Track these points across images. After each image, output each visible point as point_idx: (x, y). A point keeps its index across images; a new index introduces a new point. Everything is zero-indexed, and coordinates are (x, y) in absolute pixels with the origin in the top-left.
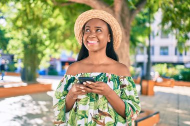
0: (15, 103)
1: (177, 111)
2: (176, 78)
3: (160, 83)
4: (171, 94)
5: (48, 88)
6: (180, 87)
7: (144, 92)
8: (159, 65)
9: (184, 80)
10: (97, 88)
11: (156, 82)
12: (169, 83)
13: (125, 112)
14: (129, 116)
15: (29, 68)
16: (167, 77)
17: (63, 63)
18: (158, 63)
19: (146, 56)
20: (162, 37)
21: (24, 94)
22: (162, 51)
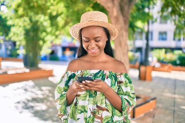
0: (18, 88)
1: (174, 96)
2: (174, 63)
3: (158, 68)
4: (168, 79)
5: (50, 74)
6: (178, 72)
7: (142, 78)
8: (158, 50)
9: (181, 65)
10: (95, 86)
11: (154, 67)
12: (166, 68)
13: (122, 107)
14: (126, 111)
15: (31, 54)
16: (165, 63)
17: (64, 49)
18: (157, 48)
19: (145, 42)
20: (161, 23)
21: (27, 79)
22: (161, 37)
